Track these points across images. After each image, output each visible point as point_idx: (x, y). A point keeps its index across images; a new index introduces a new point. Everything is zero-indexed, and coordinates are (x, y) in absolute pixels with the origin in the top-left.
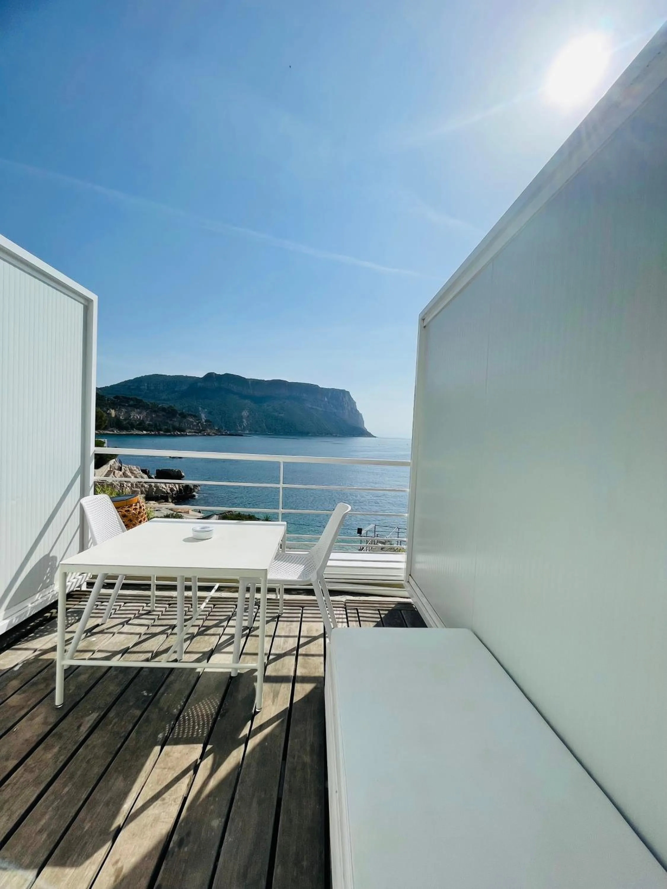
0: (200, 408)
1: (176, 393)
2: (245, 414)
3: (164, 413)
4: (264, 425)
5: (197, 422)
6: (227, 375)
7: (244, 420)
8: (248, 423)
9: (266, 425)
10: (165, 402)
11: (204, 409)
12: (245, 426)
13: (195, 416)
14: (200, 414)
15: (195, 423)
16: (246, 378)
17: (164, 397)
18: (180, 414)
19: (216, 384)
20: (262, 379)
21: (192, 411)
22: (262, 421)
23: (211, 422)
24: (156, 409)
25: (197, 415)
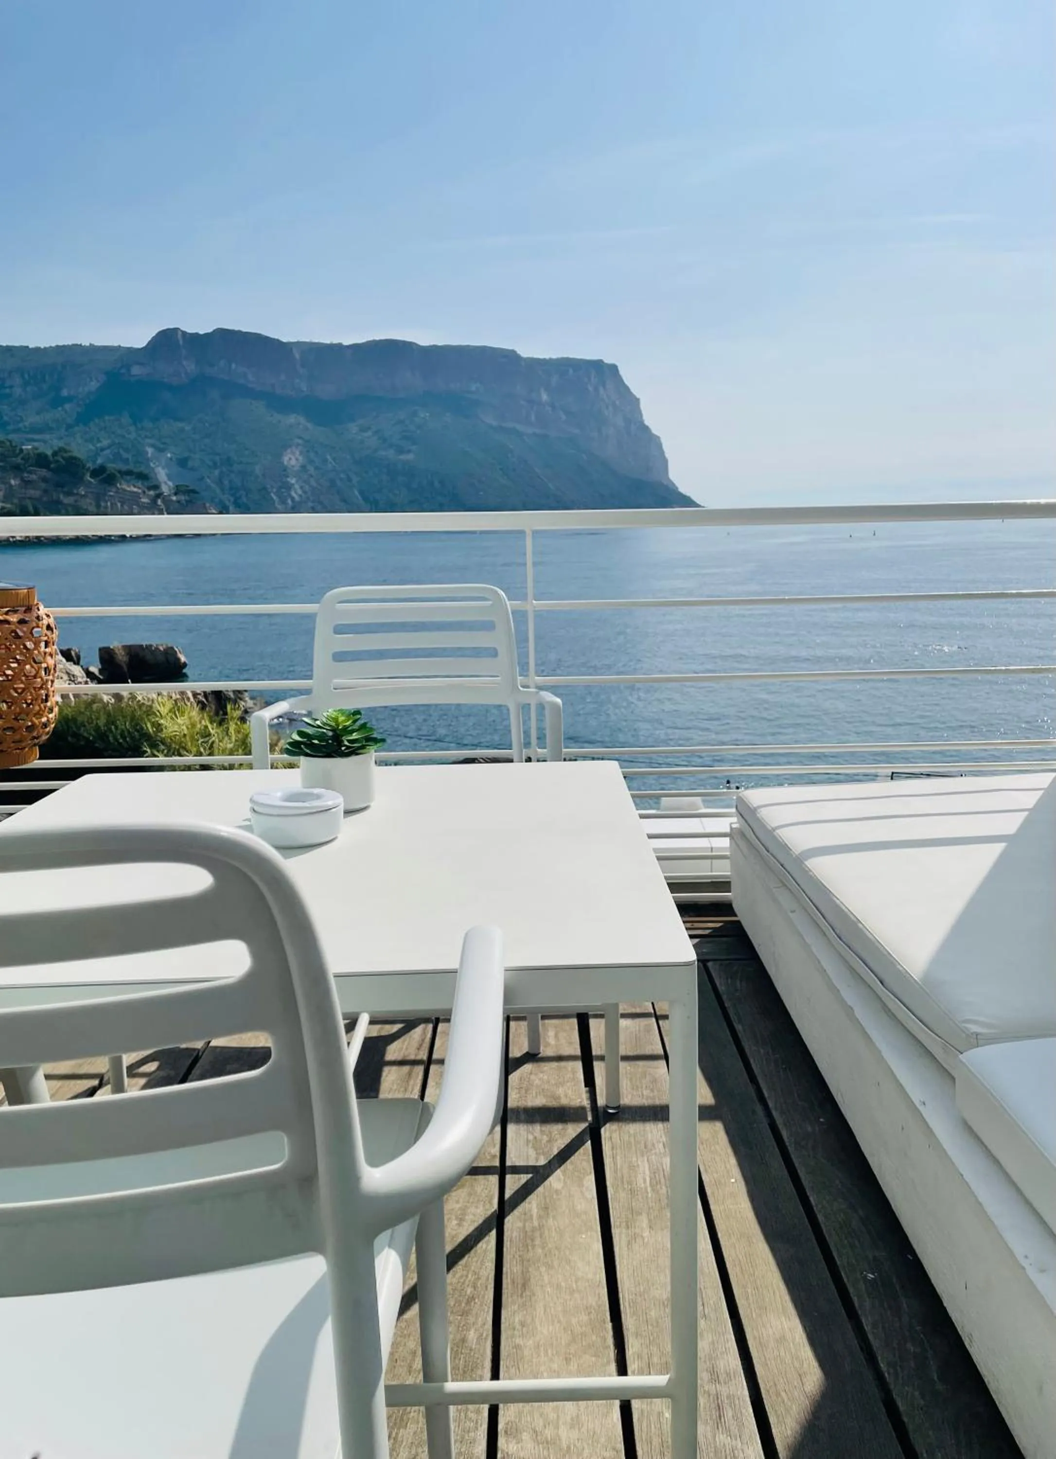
0: (150, 451)
1: (67, 406)
2: (293, 462)
3: (43, 472)
4: (356, 493)
5: (152, 493)
6: (223, 336)
7: (293, 481)
8: (307, 488)
9: (361, 493)
10: (36, 437)
11: (161, 450)
12: (297, 498)
13: (142, 477)
14: (153, 469)
15: (145, 500)
16: (284, 340)
17: (32, 419)
18: (95, 473)
19: (190, 366)
20: (335, 342)
21: (126, 461)
22: (350, 480)
23: (194, 491)
24: (19, 460)
25: (146, 472)
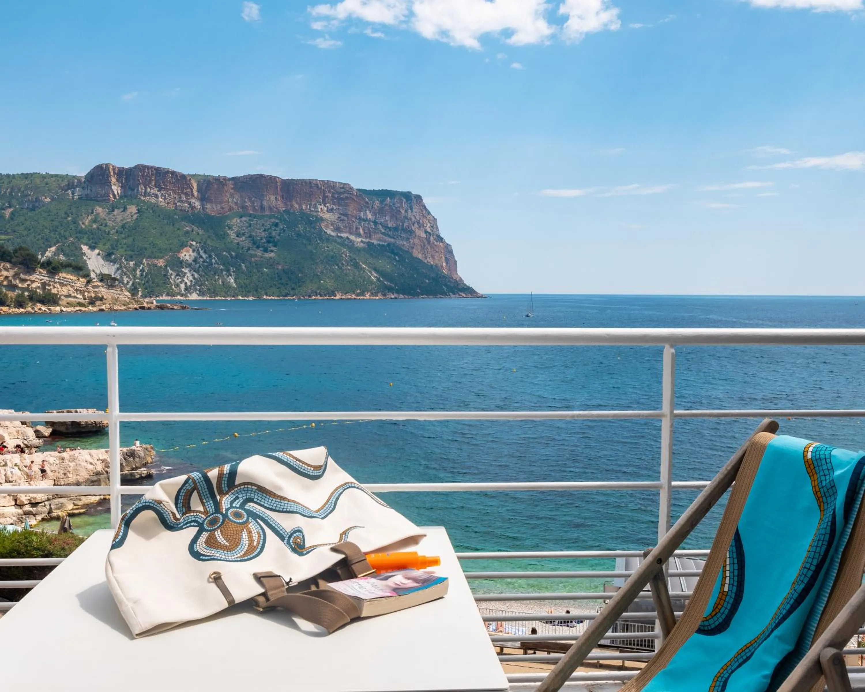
4: (232, 280)
9: (235, 280)
11: (93, 248)
13: (78, 268)
14: (86, 261)
22: (228, 270)
25: (81, 265)
